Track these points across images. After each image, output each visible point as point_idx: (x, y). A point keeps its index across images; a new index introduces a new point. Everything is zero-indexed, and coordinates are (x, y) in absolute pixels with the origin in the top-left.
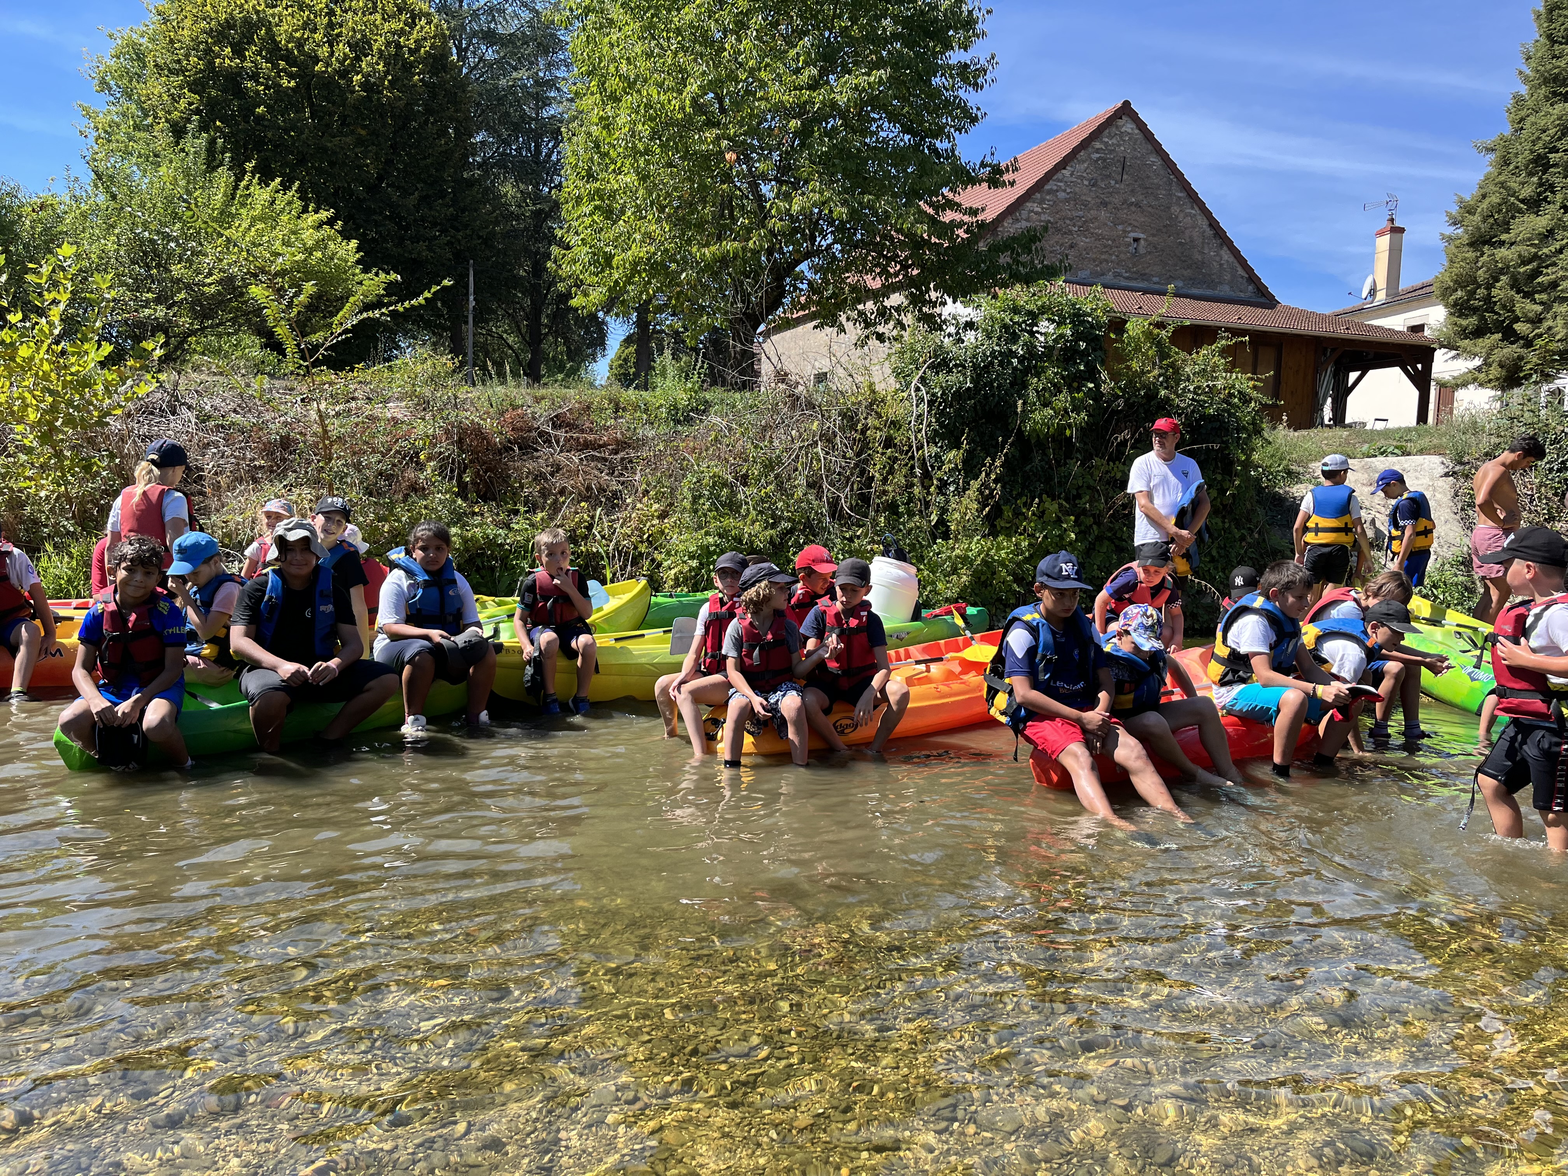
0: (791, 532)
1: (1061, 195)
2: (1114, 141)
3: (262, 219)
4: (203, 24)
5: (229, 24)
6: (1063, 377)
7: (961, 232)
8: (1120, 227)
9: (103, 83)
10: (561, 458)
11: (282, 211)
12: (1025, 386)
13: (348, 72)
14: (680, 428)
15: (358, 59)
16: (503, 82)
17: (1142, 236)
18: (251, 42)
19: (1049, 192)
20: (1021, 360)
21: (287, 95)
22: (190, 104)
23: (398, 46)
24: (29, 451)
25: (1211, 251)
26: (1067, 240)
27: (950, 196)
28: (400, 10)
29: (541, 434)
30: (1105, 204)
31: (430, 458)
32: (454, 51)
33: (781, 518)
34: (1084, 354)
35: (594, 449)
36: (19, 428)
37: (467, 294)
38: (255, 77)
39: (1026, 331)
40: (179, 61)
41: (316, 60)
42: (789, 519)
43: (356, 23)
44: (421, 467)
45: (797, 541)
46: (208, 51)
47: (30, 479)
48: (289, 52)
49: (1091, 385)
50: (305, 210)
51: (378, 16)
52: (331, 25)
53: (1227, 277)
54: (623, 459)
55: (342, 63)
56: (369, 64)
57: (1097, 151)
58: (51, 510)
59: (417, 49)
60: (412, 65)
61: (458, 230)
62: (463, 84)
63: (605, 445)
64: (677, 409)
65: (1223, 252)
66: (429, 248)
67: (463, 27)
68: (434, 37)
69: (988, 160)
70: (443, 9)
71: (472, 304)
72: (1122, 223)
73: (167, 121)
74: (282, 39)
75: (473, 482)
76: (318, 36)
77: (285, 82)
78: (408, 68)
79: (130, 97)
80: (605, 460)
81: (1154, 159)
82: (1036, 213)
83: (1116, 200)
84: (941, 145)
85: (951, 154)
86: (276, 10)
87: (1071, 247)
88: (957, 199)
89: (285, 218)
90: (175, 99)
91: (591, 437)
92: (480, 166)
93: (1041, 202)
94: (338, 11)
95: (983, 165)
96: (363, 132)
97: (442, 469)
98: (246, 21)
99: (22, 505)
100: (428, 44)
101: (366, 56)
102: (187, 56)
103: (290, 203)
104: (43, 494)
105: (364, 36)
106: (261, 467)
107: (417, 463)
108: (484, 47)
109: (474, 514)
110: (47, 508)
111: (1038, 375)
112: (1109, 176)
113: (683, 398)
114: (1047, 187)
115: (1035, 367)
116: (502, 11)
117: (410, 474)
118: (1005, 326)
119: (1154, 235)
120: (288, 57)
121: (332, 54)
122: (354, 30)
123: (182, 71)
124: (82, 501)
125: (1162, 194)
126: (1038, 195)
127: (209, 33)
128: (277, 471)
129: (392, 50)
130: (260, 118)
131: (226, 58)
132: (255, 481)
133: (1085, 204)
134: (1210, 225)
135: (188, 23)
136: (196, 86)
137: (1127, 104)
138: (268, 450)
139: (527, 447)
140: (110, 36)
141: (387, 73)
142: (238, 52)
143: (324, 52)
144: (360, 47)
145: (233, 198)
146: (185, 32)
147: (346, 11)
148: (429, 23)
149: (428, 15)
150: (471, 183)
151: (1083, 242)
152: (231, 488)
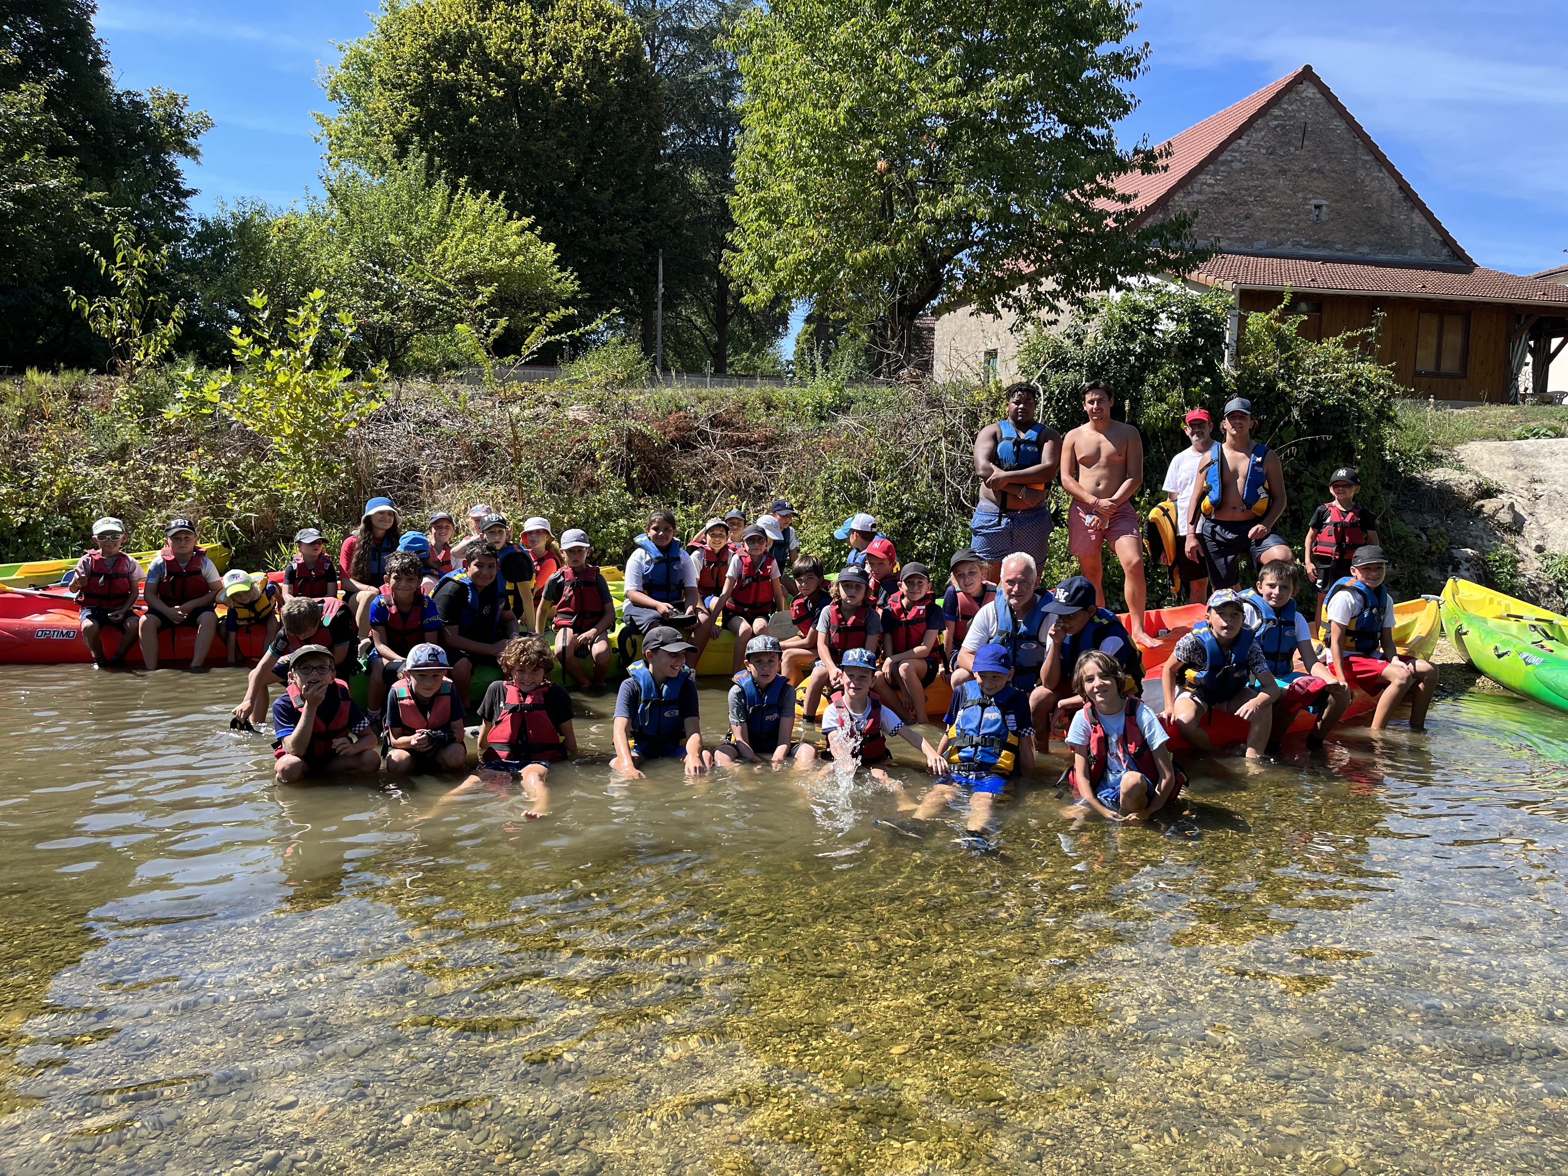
0: (916, 520)
1: (1236, 165)
2: (1294, 107)
3: (473, 229)
4: (422, 40)
5: (444, 39)
6: (1180, 373)
7: (1110, 222)
8: (1300, 195)
9: (334, 91)
10: (717, 455)
11: (491, 219)
12: (1142, 381)
13: (551, 79)
14: (823, 424)
15: (559, 65)
16: (690, 78)
17: (1324, 202)
18: (464, 55)
19: (1224, 163)
20: (1138, 358)
21: (497, 104)
22: (412, 116)
23: (596, 51)
24: (284, 458)
25: (1402, 215)
26: (1242, 211)
27: (1104, 182)
28: (598, 17)
29: (700, 433)
30: (1284, 172)
31: (603, 458)
32: (648, 49)
33: (908, 508)
34: (1202, 350)
35: (746, 446)
36: (276, 439)
37: (656, 282)
38: (468, 88)
39: (1143, 329)
40: (401, 77)
41: (522, 69)
42: (915, 509)
43: (558, 32)
44: (596, 465)
45: (921, 530)
46: (427, 66)
47: (285, 480)
48: (499, 63)
49: (1208, 380)
50: (510, 218)
51: (578, 24)
52: (535, 35)
53: (1419, 240)
54: (771, 454)
55: (545, 70)
56: (570, 70)
57: (1276, 118)
58: (302, 506)
59: (613, 53)
60: (608, 68)
61: (648, 221)
62: (654, 83)
63: (755, 442)
64: (821, 407)
65: (1414, 215)
66: (622, 240)
67: (656, 27)
68: (628, 40)
69: (1141, 147)
70: (637, 10)
71: (661, 290)
72: (1303, 190)
73: (392, 133)
74: (492, 51)
75: (639, 478)
76: (524, 47)
77: (494, 92)
78: (604, 71)
79: (358, 104)
80: (755, 455)
81: (1338, 123)
82: (1209, 185)
83: (1296, 167)
84: (1096, 132)
85: (1108, 142)
86: (487, 23)
87: (1247, 217)
88: (1111, 185)
89: (491, 227)
90: (398, 112)
91: (743, 435)
92: (670, 158)
93: (1216, 173)
94: (542, 22)
95: (1136, 152)
96: (564, 134)
97: (614, 466)
98: (460, 34)
99: (278, 501)
100: (622, 47)
101: (567, 62)
102: (408, 71)
103: (497, 211)
104: (295, 494)
105: (565, 43)
106: (466, 466)
107: (594, 461)
108: (674, 44)
109: (640, 506)
110: (298, 504)
111: (1155, 372)
112: (1289, 143)
113: (828, 397)
114: (1221, 158)
115: (1153, 363)
116: (692, 9)
117: (587, 471)
118: (1124, 326)
119: (1337, 201)
120: (497, 68)
121: (536, 62)
122: (556, 38)
123: (404, 85)
124: (325, 498)
125: (1346, 158)
126: (1211, 167)
127: (427, 48)
128: (479, 470)
129: (590, 56)
130: (473, 127)
131: (442, 73)
132: (460, 478)
133: (1263, 173)
134: (1400, 188)
135: (408, 40)
136: (417, 99)
137: (1308, 68)
138: (471, 452)
139: (688, 446)
140: (340, 48)
141: (585, 77)
142: (454, 66)
143: (529, 61)
144: (561, 55)
145: (449, 210)
146: (406, 49)
147: (549, 21)
148: (623, 27)
149: (623, 19)
150: (660, 175)
151: (1259, 212)
152: (440, 485)
